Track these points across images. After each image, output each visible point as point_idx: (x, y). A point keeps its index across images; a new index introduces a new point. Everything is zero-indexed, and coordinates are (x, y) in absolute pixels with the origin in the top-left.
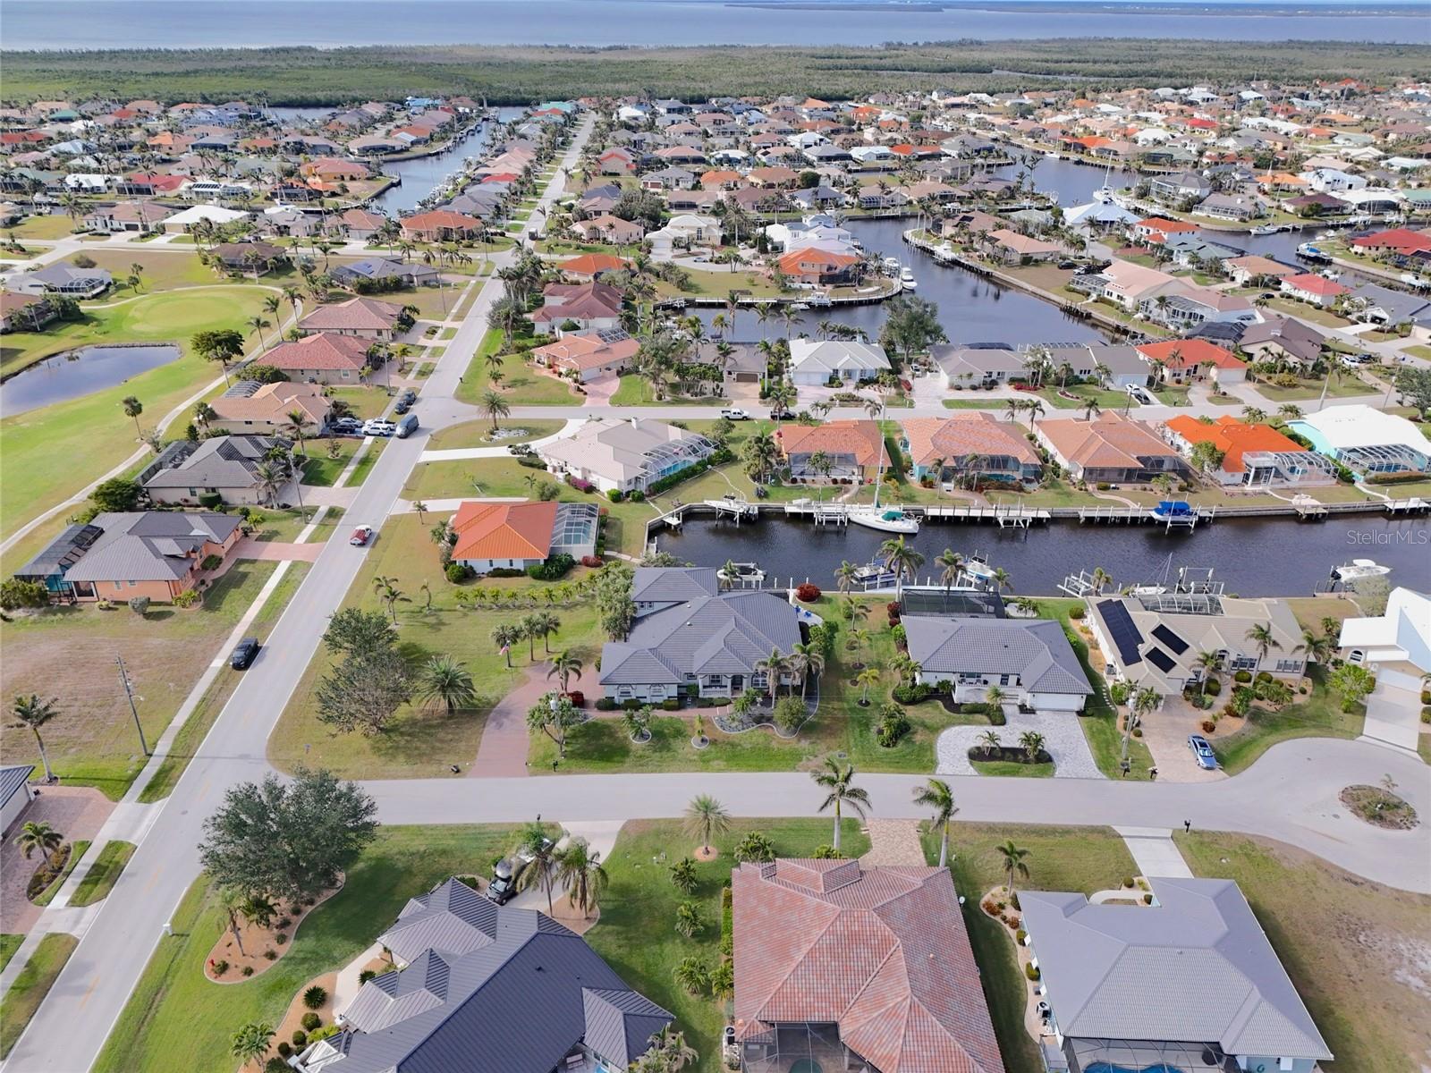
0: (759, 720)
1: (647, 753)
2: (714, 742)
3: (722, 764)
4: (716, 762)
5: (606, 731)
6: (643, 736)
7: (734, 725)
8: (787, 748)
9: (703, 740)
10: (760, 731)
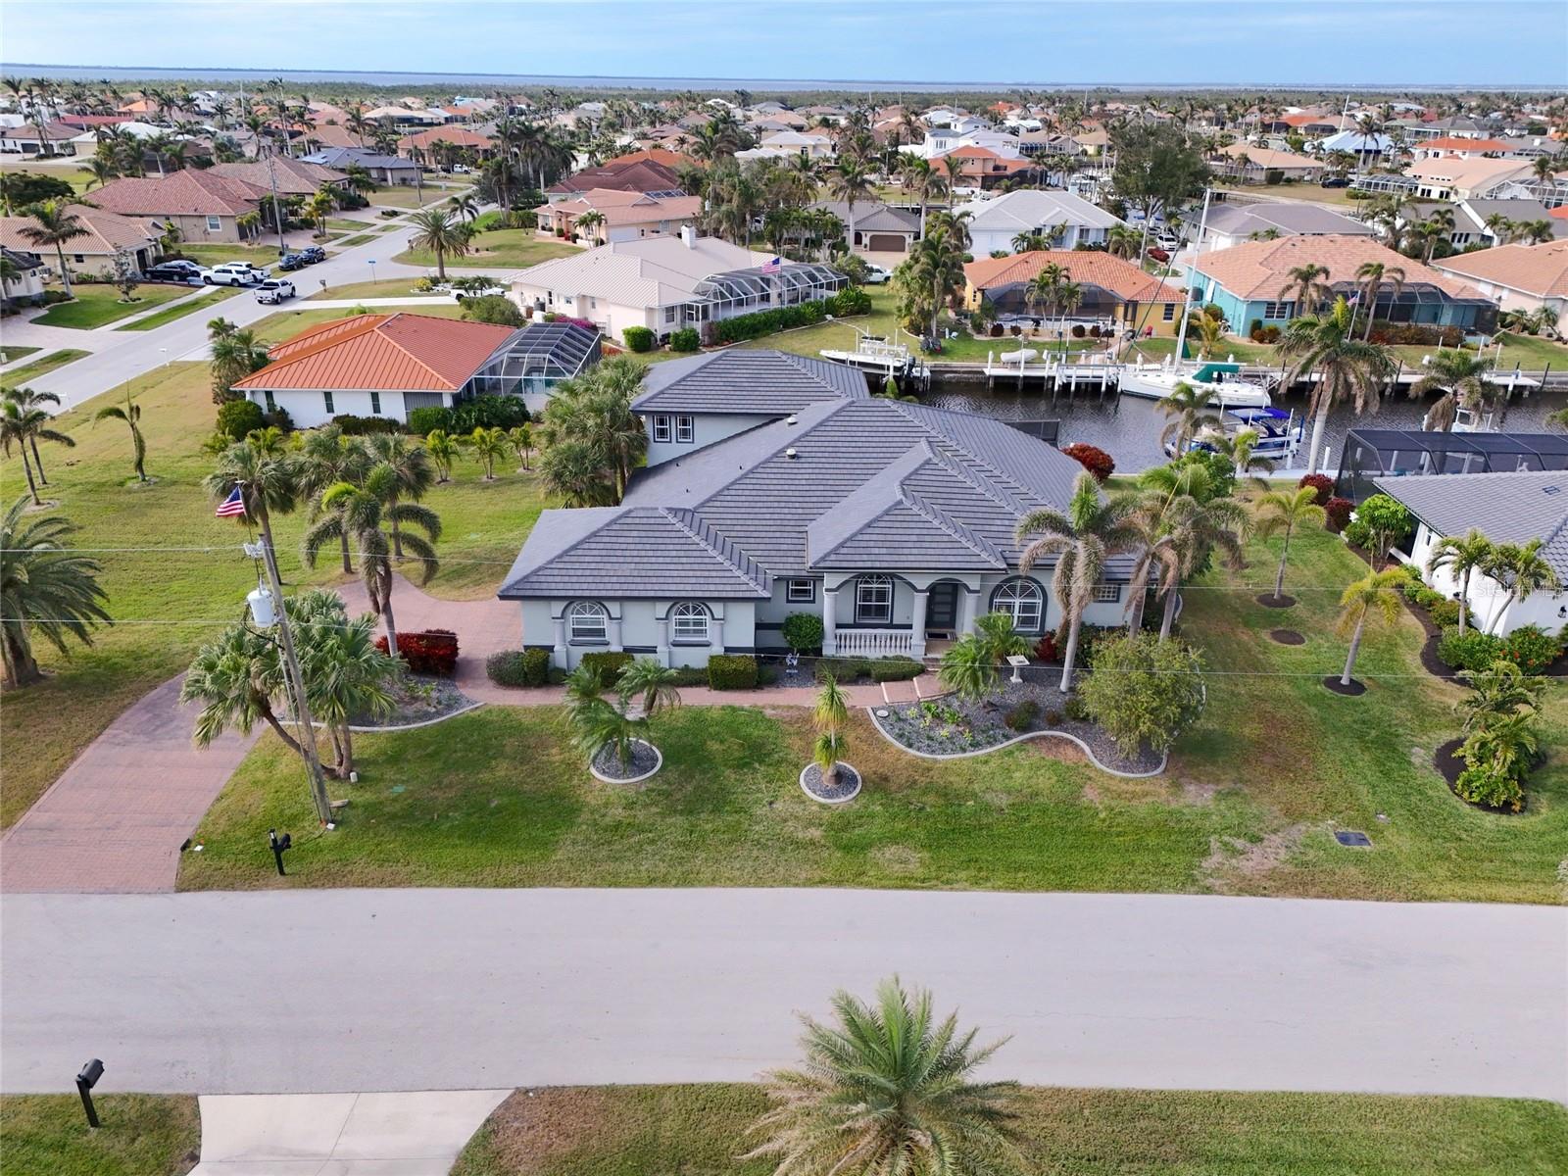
0: (1025, 720)
1: (641, 815)
2: (878, 784)
3: (916, 860)
4: (891, 851)
5: (511, 744)
6: (634, 761)
7: (944, 732)
8: (1142, 808)
9: (840, 777)
10: (1035, 754)
